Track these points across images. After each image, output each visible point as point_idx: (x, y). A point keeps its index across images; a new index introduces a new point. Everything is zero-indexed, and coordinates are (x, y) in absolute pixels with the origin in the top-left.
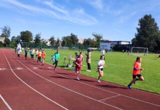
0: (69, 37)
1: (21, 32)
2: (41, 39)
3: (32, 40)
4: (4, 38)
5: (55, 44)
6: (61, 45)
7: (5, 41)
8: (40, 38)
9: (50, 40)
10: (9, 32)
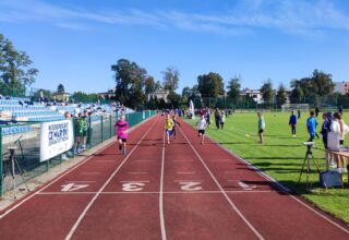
0: (307, 80)
1: (199, 77)
2: (241, 89)
3: (222, 92)
4: (168, 92)
5: (273, 100)
6: (288, 101)
7: (169, 97)
8: (239, 86)
9: (261, 91)
10: (176, 79)
